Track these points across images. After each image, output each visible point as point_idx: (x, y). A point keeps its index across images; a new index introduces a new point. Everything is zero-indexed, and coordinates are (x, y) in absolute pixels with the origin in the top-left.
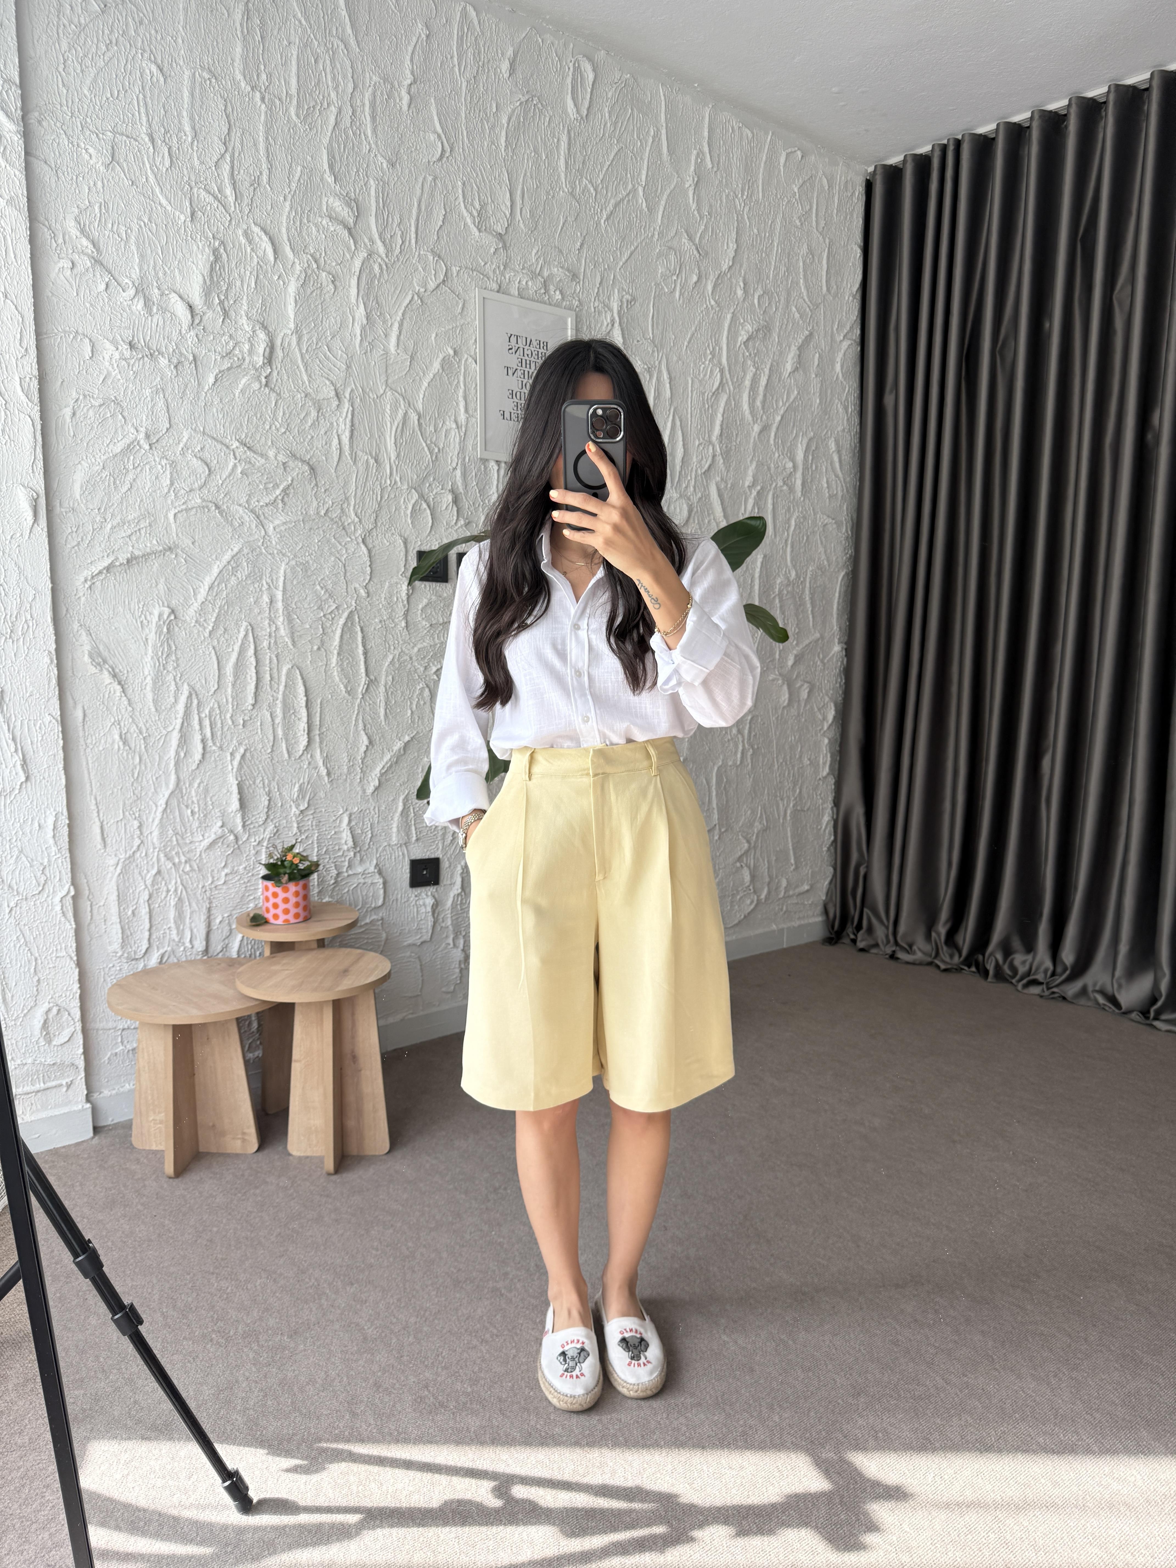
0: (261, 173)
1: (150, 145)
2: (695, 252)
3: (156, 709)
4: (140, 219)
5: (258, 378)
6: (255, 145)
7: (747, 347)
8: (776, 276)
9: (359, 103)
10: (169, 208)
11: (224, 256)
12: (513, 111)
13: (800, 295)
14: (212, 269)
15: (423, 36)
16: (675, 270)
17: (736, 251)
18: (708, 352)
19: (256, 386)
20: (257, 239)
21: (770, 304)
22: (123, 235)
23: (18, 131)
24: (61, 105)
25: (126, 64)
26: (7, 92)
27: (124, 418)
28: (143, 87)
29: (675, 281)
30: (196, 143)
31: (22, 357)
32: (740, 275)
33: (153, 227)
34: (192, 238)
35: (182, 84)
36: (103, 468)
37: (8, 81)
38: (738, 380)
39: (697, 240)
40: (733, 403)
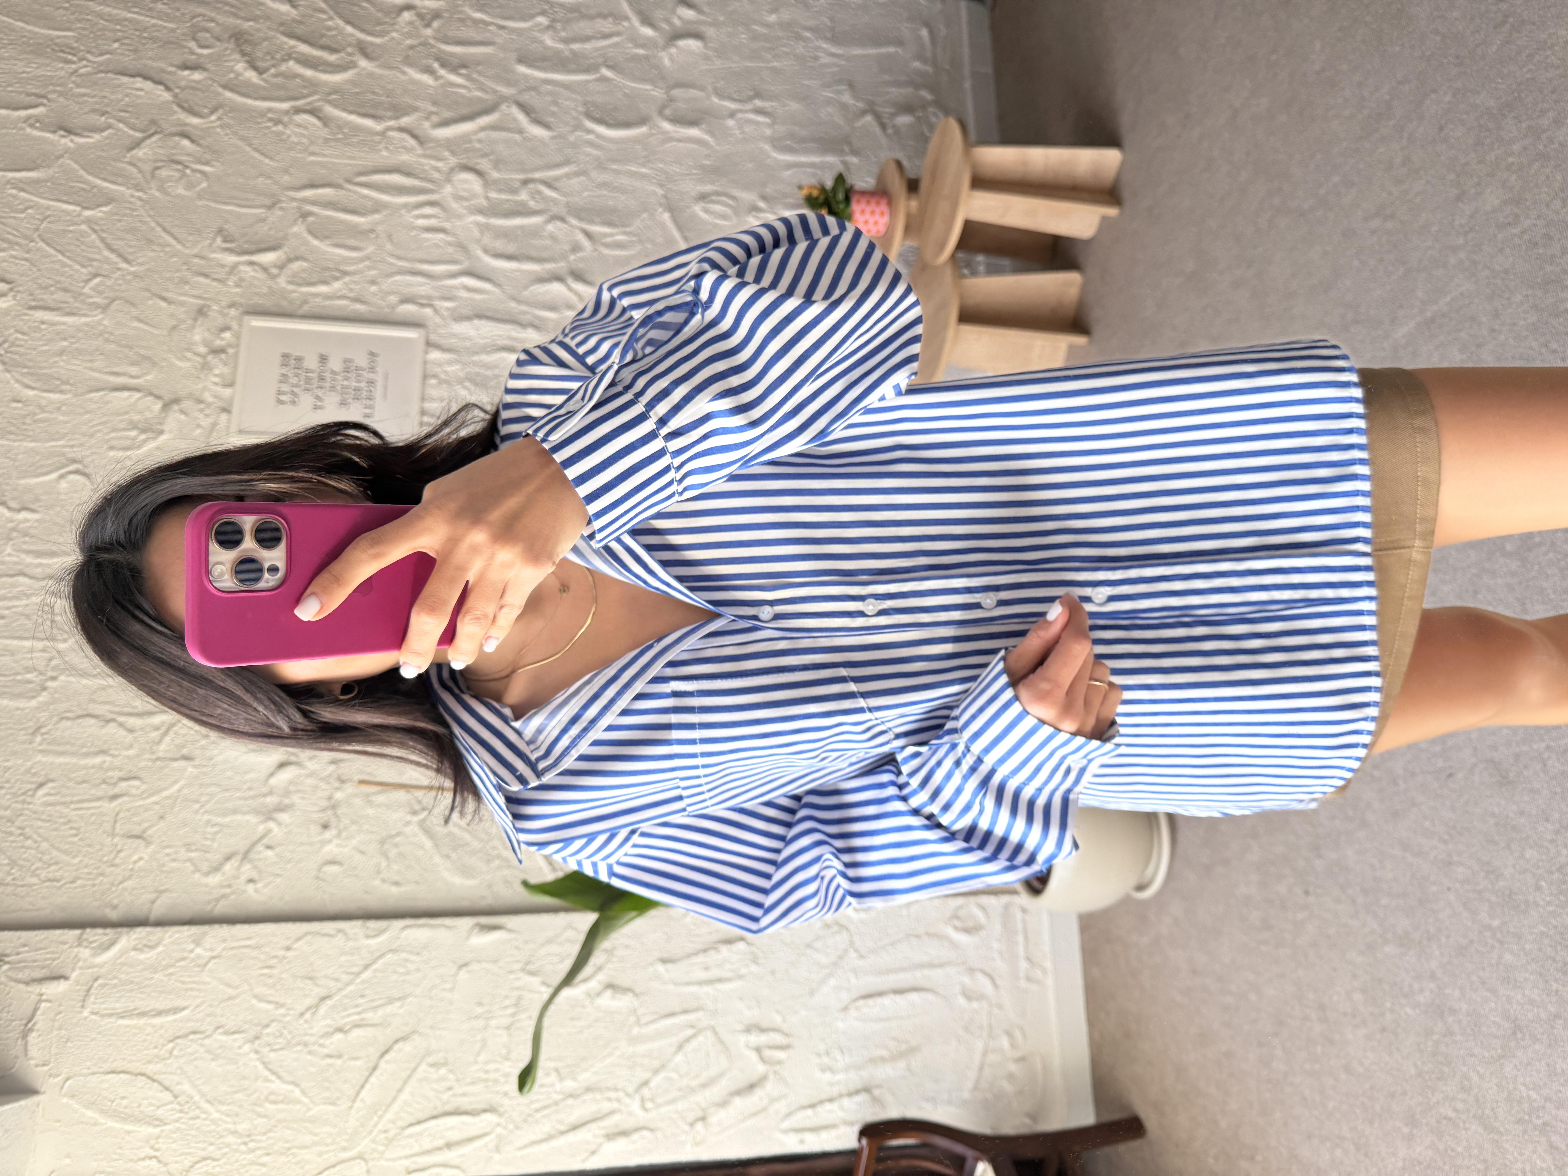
1: (120, 800)
2: (154, 139)
4: (196, 812)
9: (39, 570)
10: (182, 782)
12: (17, 381)
16: (179, 170)
17: (145, 78)
18: (275, 129)
21: (207, 30)
22: (216, 829)
23: (128, 933)
24: (94, 885)
25: (43, 820)
26: (91, 942)
27: (398, 834)
28: (63, 804)
29: (194, 171)
30: (112, 752)
31: (345, 934)
32: (174, 73)
33: (203, 799)
34: (211, 759)
35: (52, 764)
36: (448, 857)
37: (80, 941)
38: (305, 87)
39: (137, 135)
40: (334, 97)
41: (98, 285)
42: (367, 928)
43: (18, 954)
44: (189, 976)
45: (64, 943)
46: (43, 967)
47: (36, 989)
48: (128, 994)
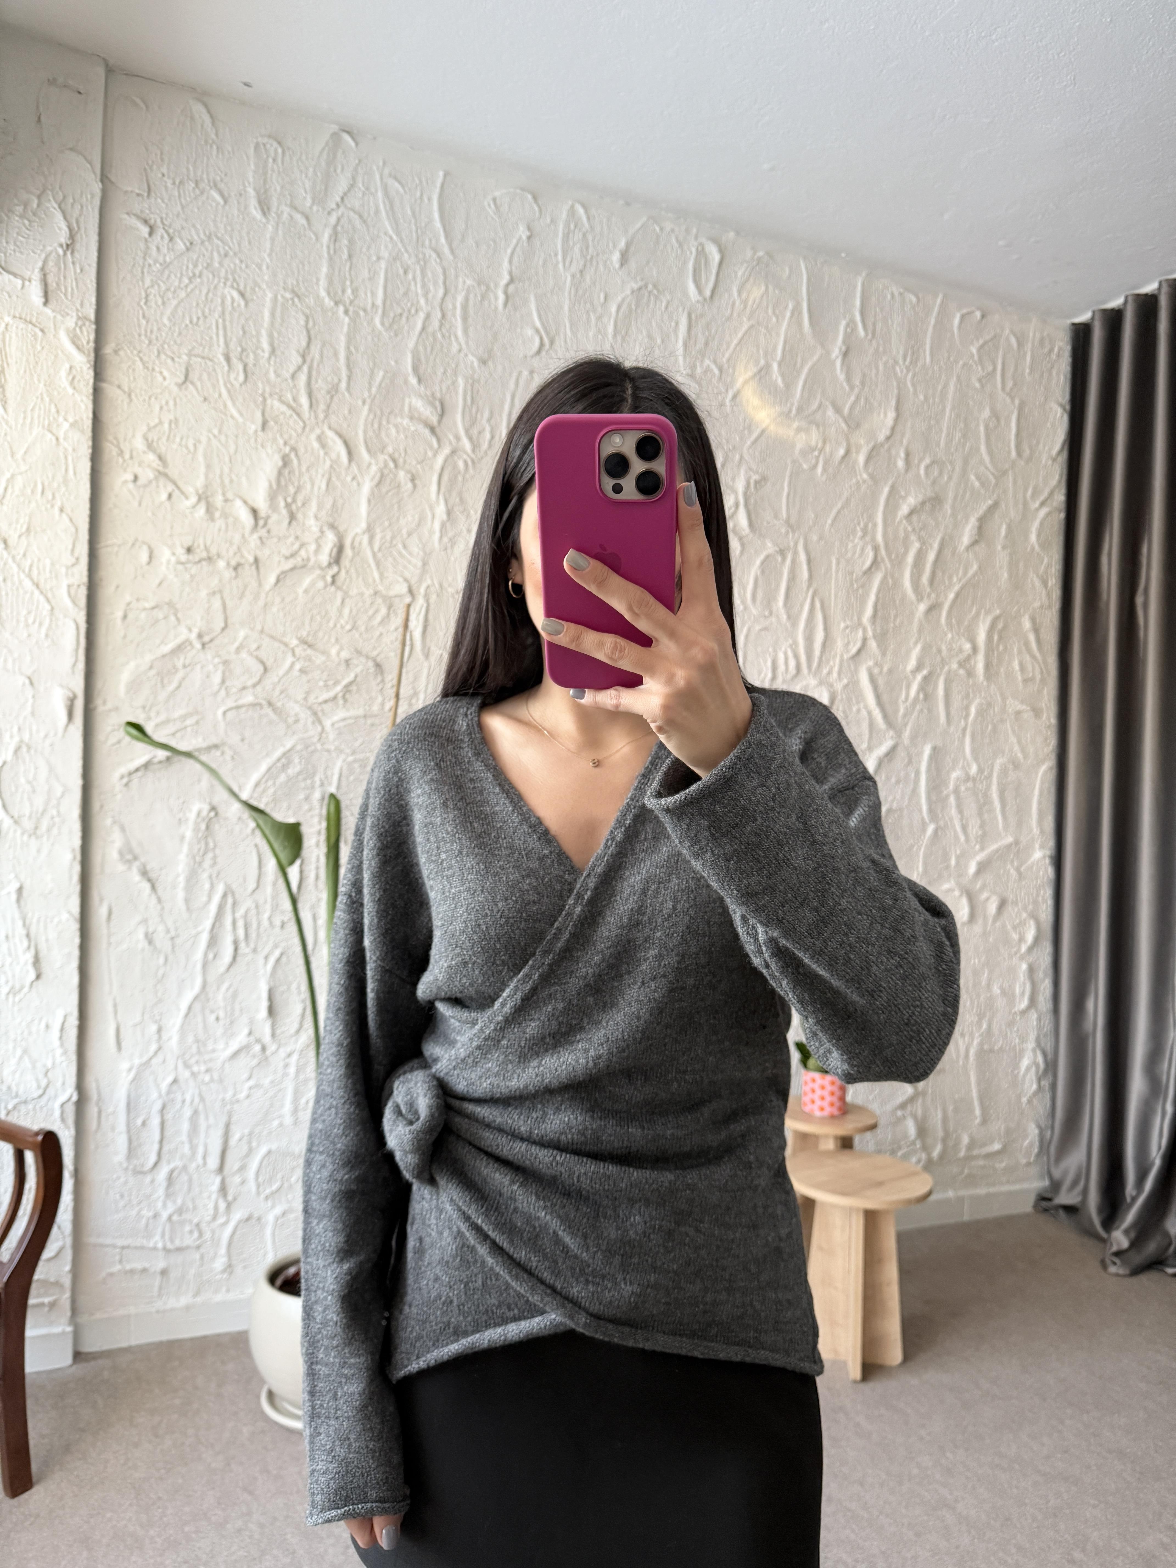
0: (340, 381)
1: (224, 363)
2: (844, 426)
3: (188, 909)
4: (210, 431)
5: (323, 578)
6: (336, 355)
7: (910, 522)
8: (948, 443)
9: (450, 306)
10: (240, 420)
11: (295, 461)
12: (623, 300)
13: (982, 462)
14: (280, 473)
15: (524, 238)
16: (817, 445)
17: (896, 420)
18: (859, 529)
19: (320, 584)
20: (330, 443)
21: (941, 473)
22: (191, 448)
23: (89, 362)
24: (140, 335)
25: (207, 293)
26: (81, 328)
27: (178, 619)
28: (223, 313)
29: (817, 458)
30: (273, 358)
31: (73, 565)
32: (902, 445)
33: (223, 438)
34: (262, 446)
35: (264, 306)
36: (151, 667)
37: (83, 318)
38: (897, 557)
39: (846, 411)
40: (890, 581)
41: (712, 371)
42: (79, 586)
43: (73, 263)
44: (39, 416)
45: (82, 305)
46: (58, 284)
47: (36, 276)
48: (24, 359)
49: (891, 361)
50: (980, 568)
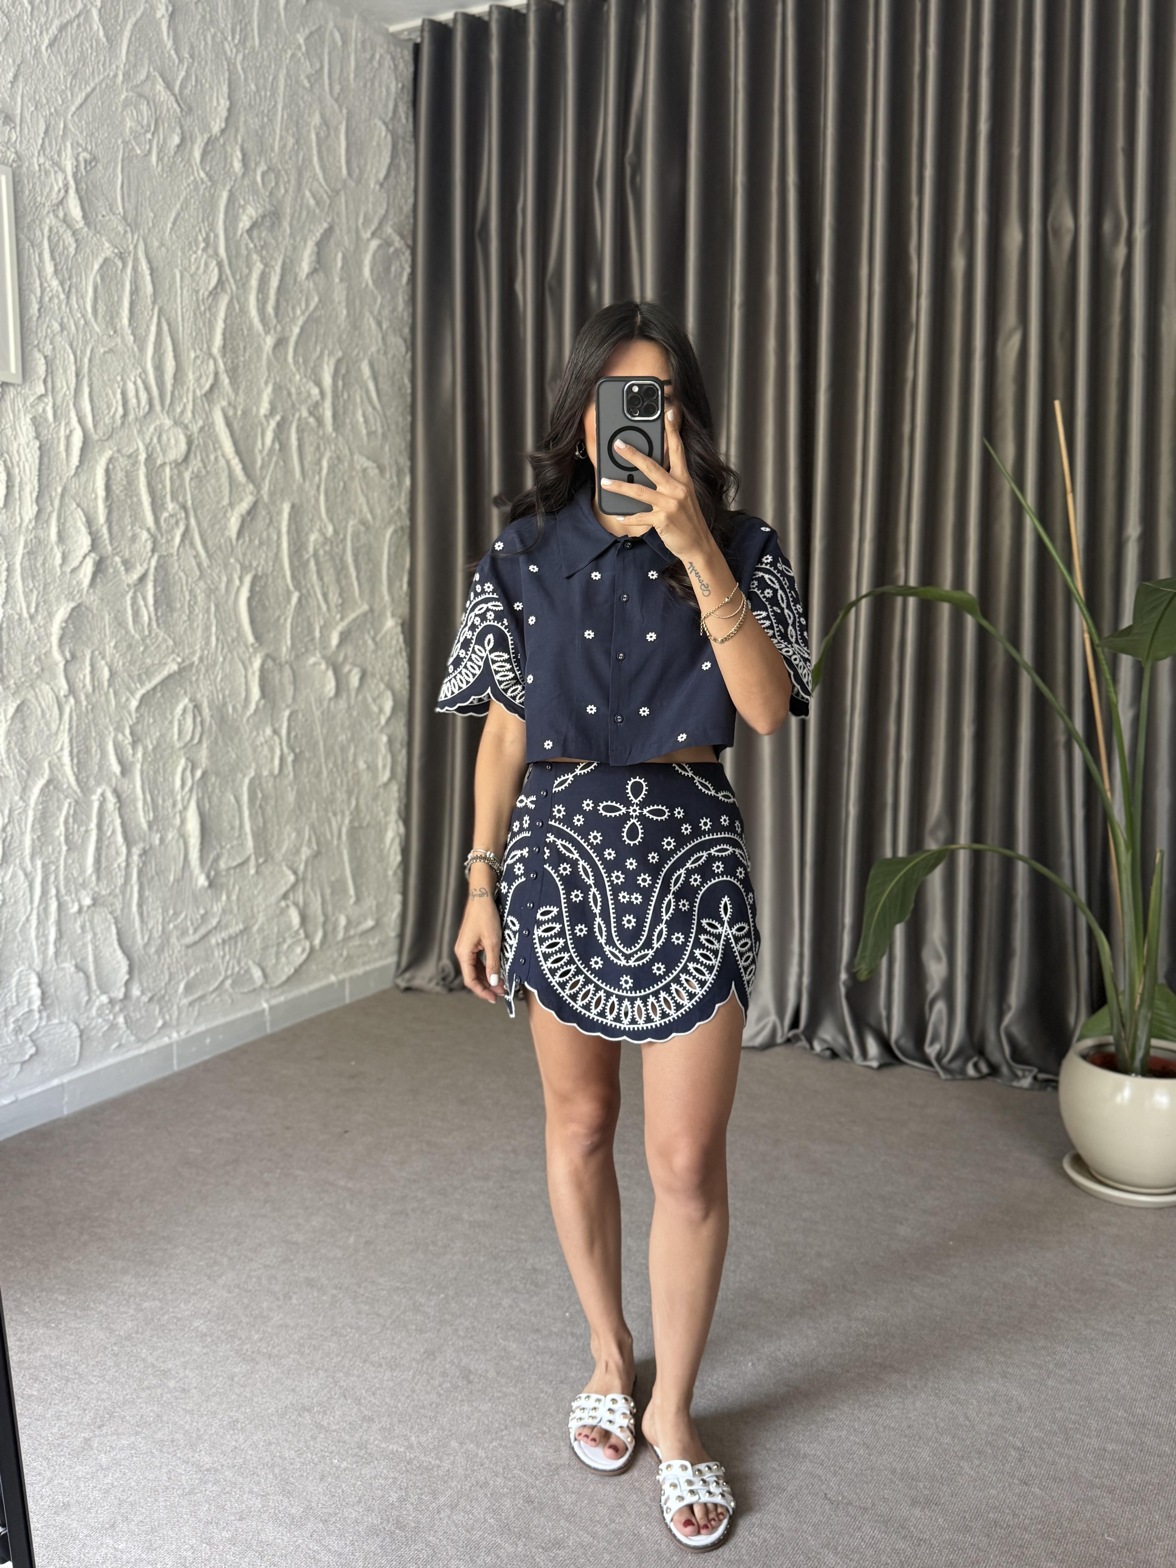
2: (175, 105)
7: (251, 238)
8: (283, 147)
13: (315, 177)
16: (149, 125)
17: (229, 110)
18: (200, 238)
21: (277, 184)
29: (150, 141)
32: (237, 143)
38: (241, 278)
39: (177, 89)
40: (237, 307)
49: (219, 34)
50: (320, 301)
